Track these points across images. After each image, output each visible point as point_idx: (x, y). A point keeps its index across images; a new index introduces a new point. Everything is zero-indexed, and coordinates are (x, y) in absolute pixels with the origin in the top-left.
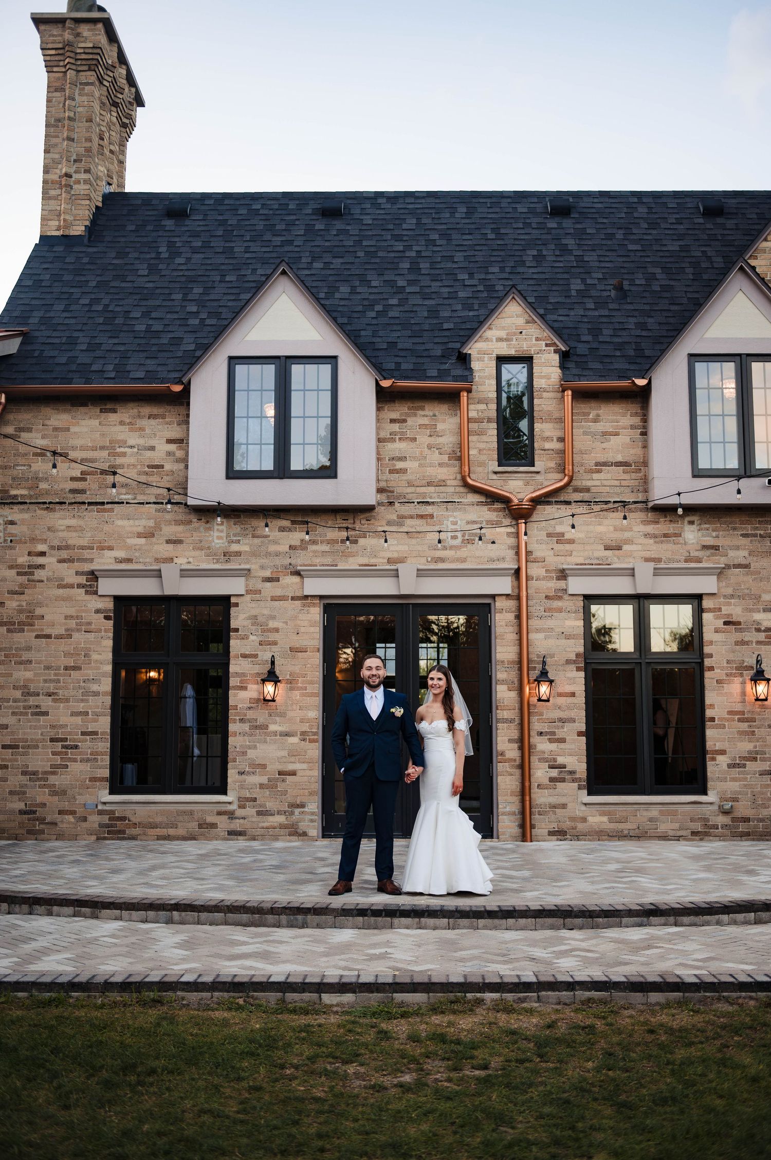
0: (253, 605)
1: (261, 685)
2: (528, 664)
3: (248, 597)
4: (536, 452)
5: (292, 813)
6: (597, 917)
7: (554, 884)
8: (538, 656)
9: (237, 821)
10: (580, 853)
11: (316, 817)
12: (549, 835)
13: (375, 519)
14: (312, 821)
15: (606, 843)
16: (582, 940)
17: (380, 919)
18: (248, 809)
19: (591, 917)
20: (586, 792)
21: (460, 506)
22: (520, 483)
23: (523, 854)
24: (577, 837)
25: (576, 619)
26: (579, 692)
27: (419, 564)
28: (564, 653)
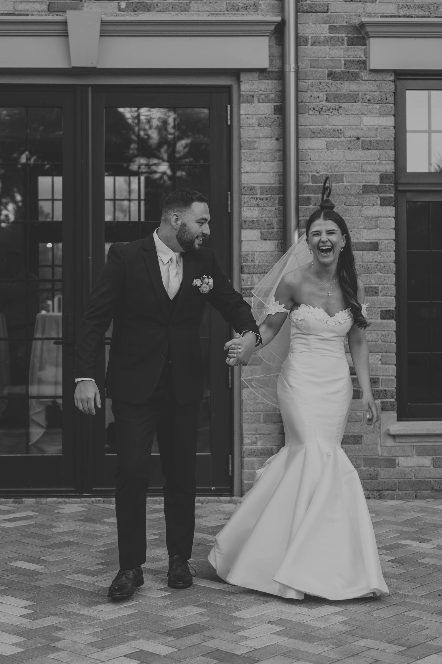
2: (298, 192)
25: (382, 114)
26: (386, 242)
27: (106, 14)
28: (361, 173)
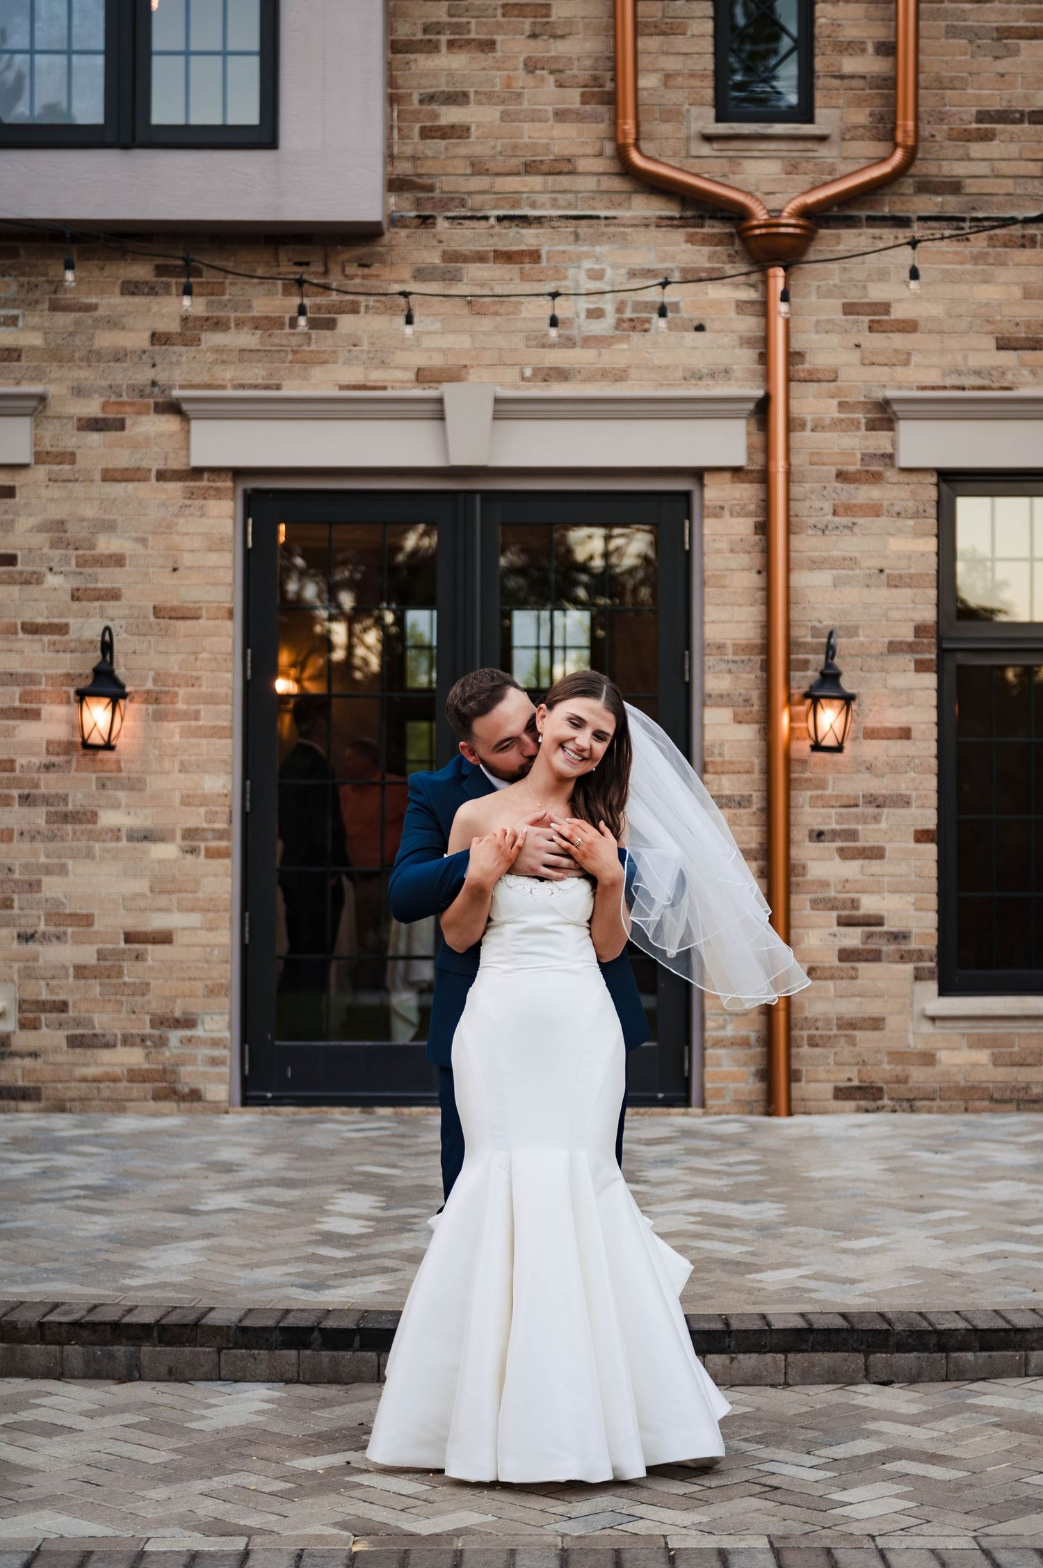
0: (56, 492)
1: (76, 706)
2: (788, 652)
3: (41, 472)
4: (820, 83)
5: (162, 1042)
6: (960, 1350)
7: (845, 1244)
8: (815, 632)
9: (17, 1061)
10: (918, 1147)
11: (226, 1053)
12: (836, 1097)
13: (382, 262)
14: (214, 1061)
15: (986, 1118)
16: (914, 1421)
17: (348, 1355)
18: (44, 1030)
19: (942, 1348)
20: (933, 986)
21: (611, 230)
22: (772, 168)
23: (765, 1151)
24: (910, 1103)
25: (918, 534)
26: (923, 727)
27: (502, 385)
28: (884, 622)
